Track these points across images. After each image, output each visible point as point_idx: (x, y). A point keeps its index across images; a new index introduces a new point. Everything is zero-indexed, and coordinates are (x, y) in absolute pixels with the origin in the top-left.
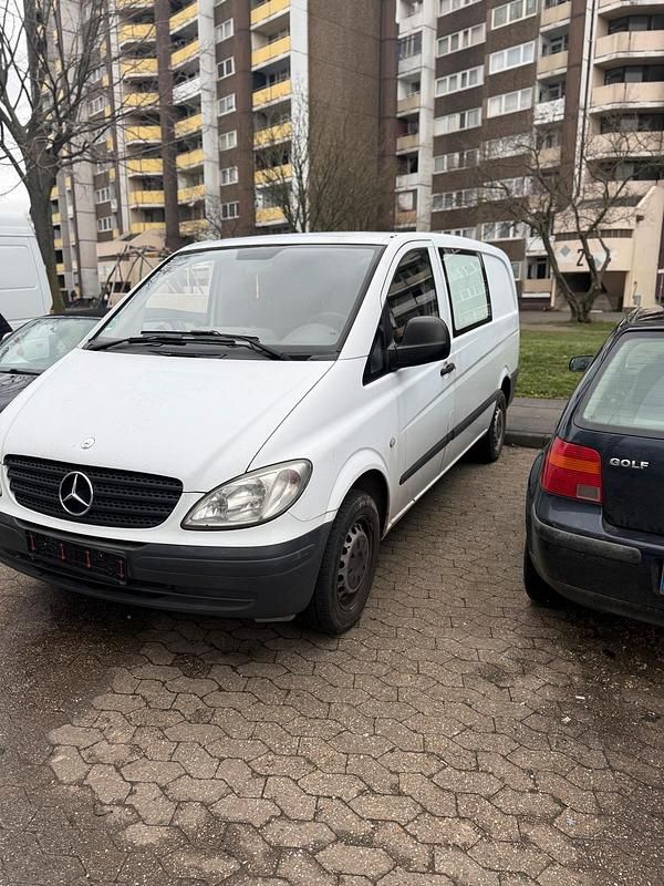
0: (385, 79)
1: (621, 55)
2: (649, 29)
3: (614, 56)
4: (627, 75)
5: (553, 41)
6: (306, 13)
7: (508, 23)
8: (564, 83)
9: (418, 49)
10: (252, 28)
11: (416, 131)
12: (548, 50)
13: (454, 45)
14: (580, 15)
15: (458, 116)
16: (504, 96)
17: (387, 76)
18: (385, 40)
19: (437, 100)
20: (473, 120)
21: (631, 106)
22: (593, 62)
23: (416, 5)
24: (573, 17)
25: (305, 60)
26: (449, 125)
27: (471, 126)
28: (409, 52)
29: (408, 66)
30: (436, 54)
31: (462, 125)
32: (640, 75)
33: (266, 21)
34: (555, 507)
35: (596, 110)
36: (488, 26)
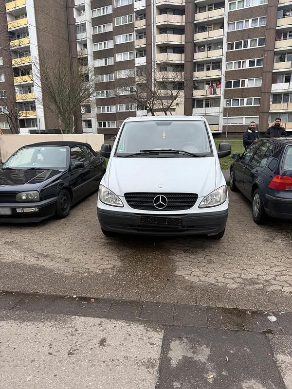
0: (71, 41)
1: (165, 42)
2: (174, 34)
3: (163, 43)
4: (168, 50)
5: (139, 34)
6: (33, 8)
7: (122, 24)
8: (145, 51)
9: (85, 30)
10: (7, 11)
11: (87, 64)
12: (138, 37)
13: (100, 30)
14: (149, 25)
15: (104, 60)
16: (122, 53)
17: (72, 40)
18: (70, 24)
19: (94, 52)
20: (111, 62)
21: (170, 62)
22: (155, 44)
23: (82, 11)
24: (147, 25)
25: (35, 29)
26: (100, 63)
27: (109, 64)
28: (81, 31)
29: (81, 36)
30: (92, 33)
31: (106, 63)
32: (172, 51)
33: (14, 9)
34: (278, 194)
35: (158, 62)
36: (114, 24)
